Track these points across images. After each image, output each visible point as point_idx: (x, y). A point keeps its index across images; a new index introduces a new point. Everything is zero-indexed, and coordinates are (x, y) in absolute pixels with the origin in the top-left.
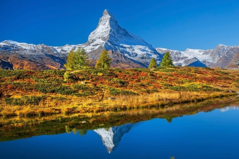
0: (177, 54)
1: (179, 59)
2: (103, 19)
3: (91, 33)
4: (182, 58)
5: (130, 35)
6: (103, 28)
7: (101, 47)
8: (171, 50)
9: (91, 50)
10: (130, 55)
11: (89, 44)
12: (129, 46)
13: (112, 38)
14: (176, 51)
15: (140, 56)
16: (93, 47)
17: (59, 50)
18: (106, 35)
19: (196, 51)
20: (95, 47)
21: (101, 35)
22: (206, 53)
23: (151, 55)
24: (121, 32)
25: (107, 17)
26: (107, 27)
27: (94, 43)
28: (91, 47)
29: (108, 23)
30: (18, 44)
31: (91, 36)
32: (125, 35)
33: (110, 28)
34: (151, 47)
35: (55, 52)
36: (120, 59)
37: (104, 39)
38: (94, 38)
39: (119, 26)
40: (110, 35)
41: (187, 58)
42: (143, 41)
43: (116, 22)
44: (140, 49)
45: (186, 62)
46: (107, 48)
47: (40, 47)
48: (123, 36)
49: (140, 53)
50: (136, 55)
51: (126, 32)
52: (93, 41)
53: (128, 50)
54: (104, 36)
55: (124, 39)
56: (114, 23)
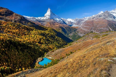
0: (66, 20)
1: (66, 21)
2: (48, 10)
6: (48, 13)
7: (49, 18)
11: (45, 17)
12: (55, 18)
17: (37, 18)
18: (50, 15)
19: (70, 19)
22: (73, 20)
24: (53, 14)
27: (46, 17)
29: (50, 11)
30: (26, 17)
31: (45, 15)
33: (50, 13)
36: (55, 22)
37: (49, 16)
45: (68, 22)
47: (32, 17)
50: (57, 20)
52: (46, 16)
55: (54, 16)
56: (51, 11)
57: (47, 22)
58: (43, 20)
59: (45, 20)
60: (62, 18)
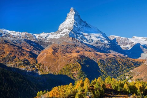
0: (125, 40)
1: (127, 44)
2: (69, 14)
3: (61, 25)
4: (129, 43)
5: (89, 26)
6: (70, 21)
7: (66, 35)
8: (122, 37)
9: (60, 37)
10: (87, 41)
11: (59, 32)
12: (88, 34)
13: (75, 28)
14: (125, 38)
15: (96, 42)
16: (61, 35)
17: (37, 36)
18: (71, 26)
19: (140, 38)
20: (63, 35)
21: (68, 26)
23: (103, 41)
24: (83, 24)
25: (73, 13)
26: (72, 21)
27: (62, 32)
28: (60, 34)
29: (73, 17)
30: (9, 32)
31: (61, 27)
32: (85, 26)
33: (74, 21)
34: (104, 35)
35: (34, 38)
36: (78, 44)
37: (69, 29)
38: (63, 28)
39: (81, 20)
40: (74, 26)
41: (133, 43)
42: (99, 30)
43: (79, 17)
44: (96, 37)
45: (131, 46)
46: (71, 35)
47: (24, 34)
48: (84, 27)
49: (95, 39)
50: (93, 41)
51: (87, 24)
52: (62, 30)
53: (86, 37)
54: (70, 27)
56: (77, 17)
58: (52, 40)
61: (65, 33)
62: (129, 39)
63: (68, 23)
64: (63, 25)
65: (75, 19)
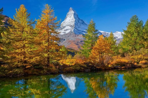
2: (69, 13)
5: (85, 24)
6: (70, 19)
11: (62, 29)
13: (76, 26)
14: (110, 33)
16: (64, 31)
18: (73, 24)
20: (66, 31)
21: (69, 24)
24: (80, 21)
25: (72, 12)
26: (73, 19)
27: (65, 29)
29: (73, 16)
31: (63, 24)
32: (82, 23)
33: (74, 20)
37: (71, 26)
38: (65, 25)
39: (79, 18)
40: (75, 24)
41: (117, 37)
45: (117, 40)
48: (82, 24)
51: (83, 22)
52: (64, 27)
55: (82, 26)
56: (76, 16)
57: (70, 41)
59: (62, 35)
60: (102, 32)
61: (68, 30)
62: (114, 34)
63: (69, 21)
64: (64, 22)
65: (75, 18)
